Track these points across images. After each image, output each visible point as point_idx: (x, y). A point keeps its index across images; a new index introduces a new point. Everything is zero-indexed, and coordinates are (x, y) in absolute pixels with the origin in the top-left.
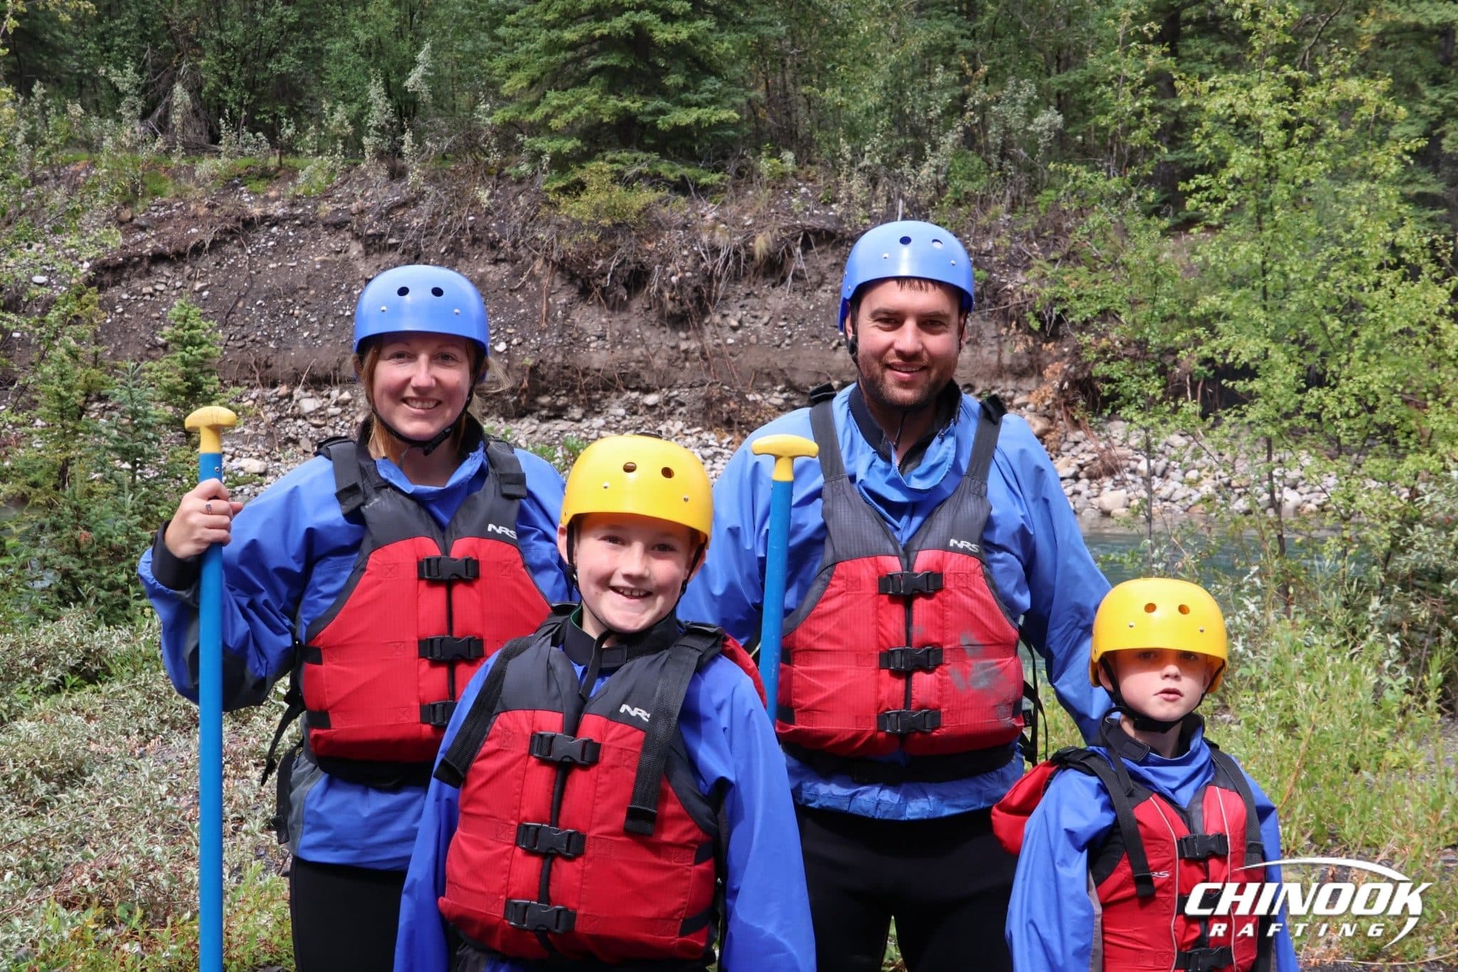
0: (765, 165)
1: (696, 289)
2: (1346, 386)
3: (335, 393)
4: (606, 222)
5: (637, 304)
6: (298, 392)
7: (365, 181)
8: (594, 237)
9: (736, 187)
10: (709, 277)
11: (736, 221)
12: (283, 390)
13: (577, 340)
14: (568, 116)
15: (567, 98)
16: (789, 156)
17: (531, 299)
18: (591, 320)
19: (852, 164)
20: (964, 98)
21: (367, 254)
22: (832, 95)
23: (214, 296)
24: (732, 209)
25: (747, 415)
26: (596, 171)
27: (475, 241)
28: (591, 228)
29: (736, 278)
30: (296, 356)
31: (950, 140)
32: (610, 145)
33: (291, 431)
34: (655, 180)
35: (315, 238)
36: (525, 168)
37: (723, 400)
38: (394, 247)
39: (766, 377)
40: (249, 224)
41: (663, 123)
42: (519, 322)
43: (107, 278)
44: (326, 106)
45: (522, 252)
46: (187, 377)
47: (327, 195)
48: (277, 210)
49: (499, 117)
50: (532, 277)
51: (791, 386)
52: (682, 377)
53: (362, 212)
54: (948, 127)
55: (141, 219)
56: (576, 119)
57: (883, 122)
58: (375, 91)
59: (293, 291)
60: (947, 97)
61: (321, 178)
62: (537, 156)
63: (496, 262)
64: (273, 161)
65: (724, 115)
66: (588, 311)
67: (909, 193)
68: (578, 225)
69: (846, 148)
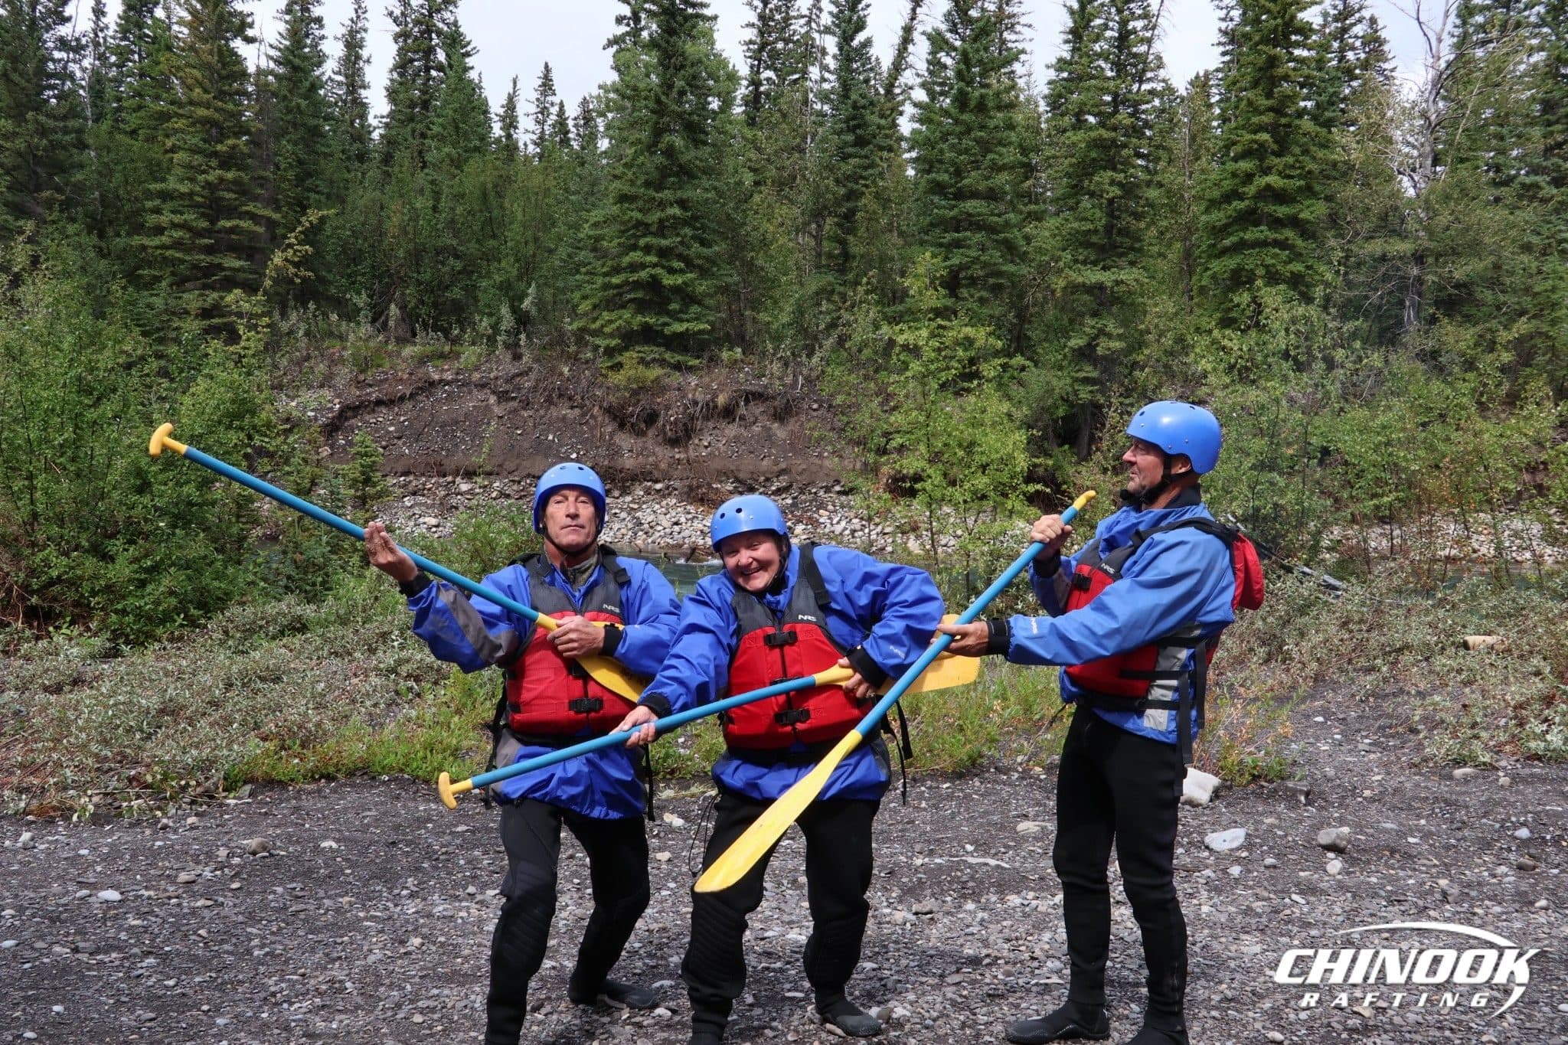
0: (725, 355)
1: (685, 424)
2: (967, 486)
3: (479, 480)
4: (635, 386)
5: (651, 433)
6: (458, 480)
7: (498, 362)
8: (627, 395)
9: (709, 367)
10: (692, 418)
11: (708, 386)
12: (450, 479)
13: (617, 452)
14: (614, 326)
15: (613, 316)
16: (739, 350)
17: (591, 429)
18: (625, 441)
19: (774, 355)
20: (839, 318)
21: (499, 402)
22: (764, 317)
23: (411, 424)
24: (707, 379)
25: (712, 496)
26: (629, 357)
27: (560, 396)
28: (626, 388)
29: (707, 418)
30: (458, 459)
31: (829, 343)
32: (637, 343)
33: (454, 501)
34: (662, 363)
35: (470, 392)
36: (589, 355)
37: (699, 487)
38: (514, 399)
39: (724, 474)
40: (432, 384)
41: (667, 331)
42: (584, 442)
43: (350, 414)
44: (477, 318)
45: (587, 402)
46: (363, 474)
47: (477, 369)
48: (448, 376)
49: (575, 326)
50: (592, 416)
51: (737, 480)
52: (676, 474)
53: (496, 378)
54: (829, 335)
55: (370, 380)
56: (618, 328)
57: (792, 332)
58: (505, 310)
59: (457, 423)
60: (828, 319)
61: (474, 359)
62: (596, 348)
63: (572, 408)
64: (447, 348)
65: (702, 327)
66: (623, 436)
67: (805, 371)
68: (617, 388)
69: (770, 346)
